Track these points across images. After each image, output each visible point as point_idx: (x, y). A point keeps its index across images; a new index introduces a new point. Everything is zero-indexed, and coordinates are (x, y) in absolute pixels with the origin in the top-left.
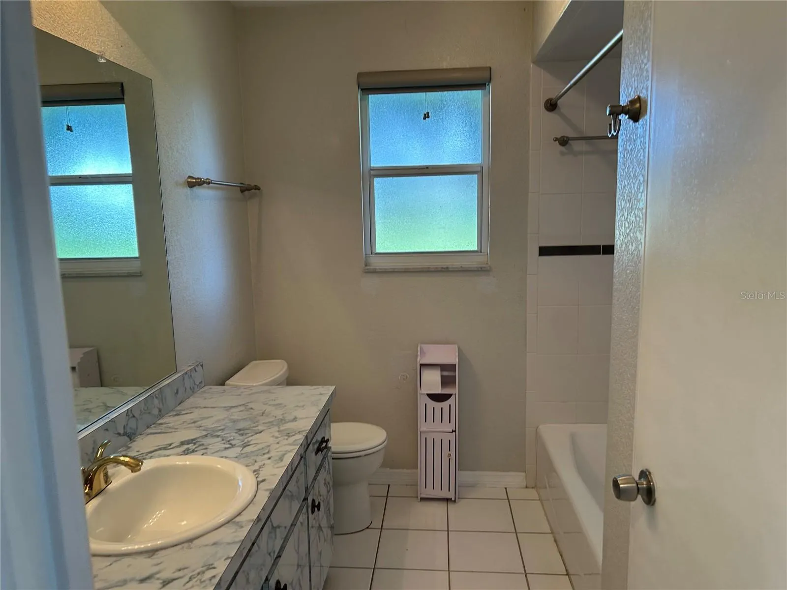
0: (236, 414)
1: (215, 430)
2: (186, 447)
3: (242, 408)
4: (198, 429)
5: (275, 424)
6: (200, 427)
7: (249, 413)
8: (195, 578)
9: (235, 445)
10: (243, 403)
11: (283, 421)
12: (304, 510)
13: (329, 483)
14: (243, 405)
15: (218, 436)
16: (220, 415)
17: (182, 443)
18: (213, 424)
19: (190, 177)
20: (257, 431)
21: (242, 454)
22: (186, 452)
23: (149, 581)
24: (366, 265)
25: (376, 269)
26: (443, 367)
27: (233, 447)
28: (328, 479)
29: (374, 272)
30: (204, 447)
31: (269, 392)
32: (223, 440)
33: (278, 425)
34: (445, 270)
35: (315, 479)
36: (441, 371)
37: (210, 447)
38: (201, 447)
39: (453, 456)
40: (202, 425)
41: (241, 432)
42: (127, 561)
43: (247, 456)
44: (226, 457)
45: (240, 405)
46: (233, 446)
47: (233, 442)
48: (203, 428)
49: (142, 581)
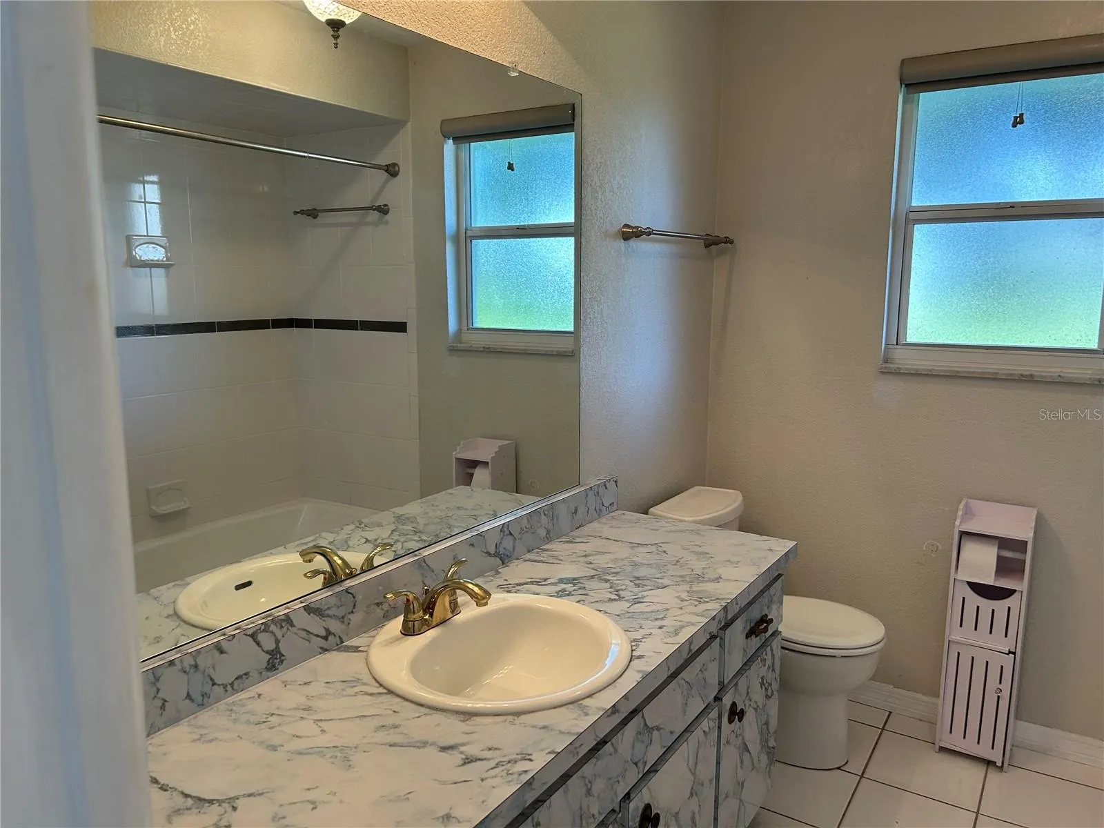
0: (641, 555)
1: (606, 571)
2: (563, 586)
3: (653, 549)
4: (587, 566)
5: (688, 579)
6: (591, 563)
7: (658, 557)
8: (503, 765)
9: (624, 598)
10: (657, 542)
11: (700, 578)
12: (714, 714)
13: (770, 685)
14: (656, 544)
15: (607, 581)
16: (622, 552)
17: (561, 581)
18: (607, 563)
19: (626, 226)
20: (660, 585)
21: (628, 612)
22: (561, 594)
23: (450, 752)
24: (886, 361)
25: (899, 368)
26: (1004, 543)
27: (620, 600)
28: (770, 676)
29: (898, 373)
30: (584, 592)
31: (697, 532)
32: (611, 588)
33: (691, 583)
34: (1027, 380)
35: (740, 672)
36: (999, 548)
37: (591, 593)
38: (580, 592)
39: (1006, 693)
40: (593, 562)
41: (638, 581)
42: (438, 717)
43: (632, 616)
44: (605, 612)
45: (651, 545)
46: (620, 598)
47: (622, 593)
48: (592, 566)
49: (444, 749)
